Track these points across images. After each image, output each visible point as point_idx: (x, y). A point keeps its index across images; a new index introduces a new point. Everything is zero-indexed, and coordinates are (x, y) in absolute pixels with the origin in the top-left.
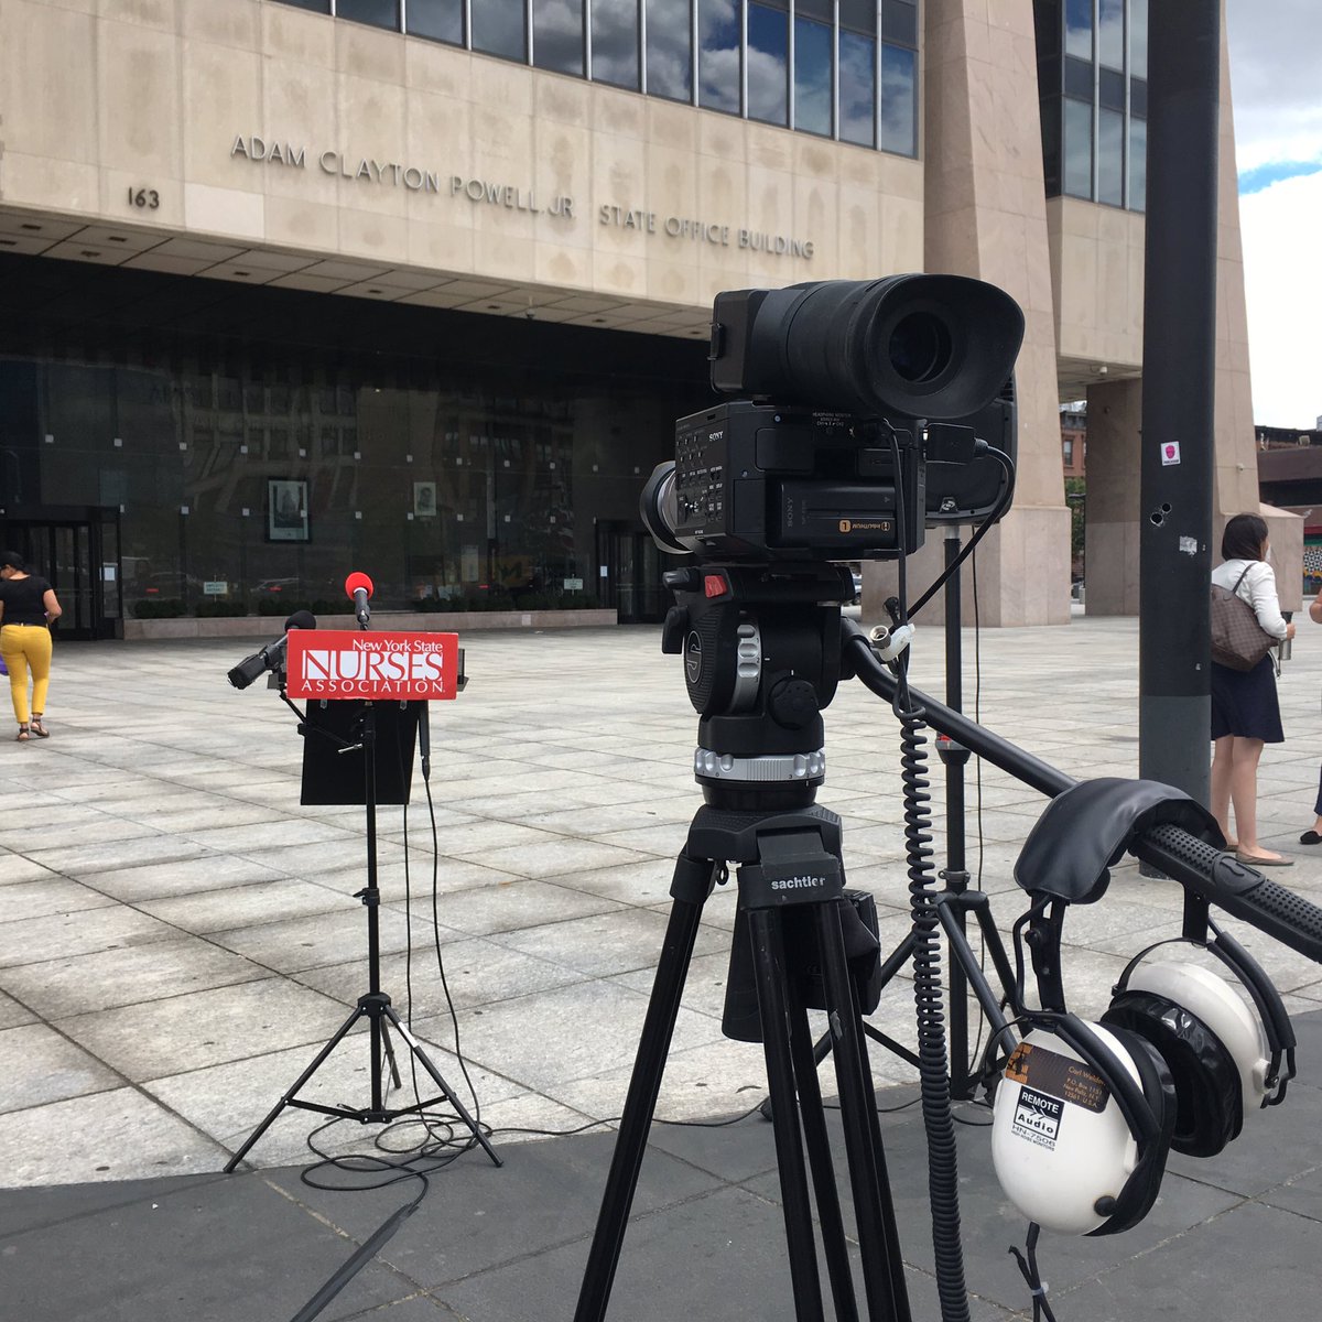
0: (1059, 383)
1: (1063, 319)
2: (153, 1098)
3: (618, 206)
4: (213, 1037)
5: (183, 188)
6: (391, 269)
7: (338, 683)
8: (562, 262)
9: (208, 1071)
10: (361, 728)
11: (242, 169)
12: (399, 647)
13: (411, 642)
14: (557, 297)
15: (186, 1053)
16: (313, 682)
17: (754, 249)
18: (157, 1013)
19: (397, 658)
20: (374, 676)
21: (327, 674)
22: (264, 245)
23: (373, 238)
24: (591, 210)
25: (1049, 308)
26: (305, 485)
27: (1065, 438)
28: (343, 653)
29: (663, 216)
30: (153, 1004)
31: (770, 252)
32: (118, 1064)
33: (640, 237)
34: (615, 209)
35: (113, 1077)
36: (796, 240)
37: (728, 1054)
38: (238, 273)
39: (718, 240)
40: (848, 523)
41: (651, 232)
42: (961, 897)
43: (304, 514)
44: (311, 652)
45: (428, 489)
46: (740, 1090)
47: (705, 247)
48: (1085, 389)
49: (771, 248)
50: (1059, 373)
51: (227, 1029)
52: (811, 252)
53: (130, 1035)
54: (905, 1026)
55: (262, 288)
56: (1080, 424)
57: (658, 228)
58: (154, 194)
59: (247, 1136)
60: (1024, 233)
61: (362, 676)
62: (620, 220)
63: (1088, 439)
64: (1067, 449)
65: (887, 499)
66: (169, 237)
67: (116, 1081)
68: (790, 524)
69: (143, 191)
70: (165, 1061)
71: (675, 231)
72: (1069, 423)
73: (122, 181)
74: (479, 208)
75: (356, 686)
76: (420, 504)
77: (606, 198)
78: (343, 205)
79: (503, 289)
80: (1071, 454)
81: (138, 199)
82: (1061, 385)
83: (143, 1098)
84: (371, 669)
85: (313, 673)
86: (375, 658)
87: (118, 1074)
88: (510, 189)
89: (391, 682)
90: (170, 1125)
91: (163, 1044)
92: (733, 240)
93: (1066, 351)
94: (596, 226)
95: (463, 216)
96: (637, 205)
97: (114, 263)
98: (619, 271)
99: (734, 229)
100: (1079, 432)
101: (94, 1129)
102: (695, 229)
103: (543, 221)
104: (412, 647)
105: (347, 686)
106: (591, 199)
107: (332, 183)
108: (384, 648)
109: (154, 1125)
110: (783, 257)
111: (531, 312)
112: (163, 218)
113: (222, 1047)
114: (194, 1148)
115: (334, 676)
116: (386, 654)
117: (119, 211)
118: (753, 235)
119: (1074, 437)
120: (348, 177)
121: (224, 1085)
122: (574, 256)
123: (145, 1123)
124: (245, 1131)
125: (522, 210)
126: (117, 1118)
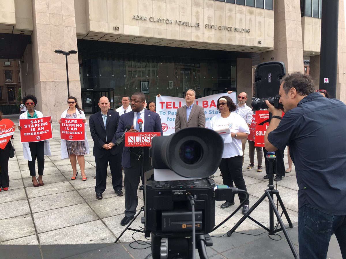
0: (303, 56)
1: (305, 43)
2: (104, 223)
3: (209, 24)
4: (117, 208)
5: (124, 26)
6: (163, 40)
7: (135, 143)
8: (197, 36)
9: (115, 216)
10: (141, 152)
11: (134, 22)
12: (148, 135)
13: (150, 134)
14: (196, 44)
15: (112, 212)
16: (130, 143)
17: (237, 31)
18: (108, 201)
19: (148, 138)
20: (143, 142)
21: (133, 141)
22: (139, 36)
23: (160, 34)
24: (203, 25)
25: (301, 40)
26: (148, 82)
27: (305, 67)
28: (136, 137)
29: (218, 26)
30: (107, 199)
31: (240, 32)
32: (99, 214)
33: (213, 30)
34: (208, 25)
35: (97, 217)
36: (246, 29)
37: (221, 218)
38: (135, 42)
39: (230, 30)
40: (185, 225)
41: (215, 29)
42: (272, 190)
43: (148, 88)
44: (130, 137)
45: (171, 82)
46: (223, 228)
47: (227, 32)
48: (309, 57)
49: (241, 31)
50: (303, 54)
51: (120, 206)
52: (249, 31)
53: (102, 207)
54: (261, 212)
55: (139, 44)
56: (308, 64)
57: (217, 28)
58: (118, 27)
59: (120, 234)
60: (296, 25)
61: (140, 142)
62: (209, 27)
63: (310, 67)
64: (305, 69)
65: (199, 217)
66: (121, 36)
67: (97, 218)
68: (165, 226)
69: (116, 27)
70: (107, 213)
71: (221, 28)
72: (306, 64)
73: (112, 25)
74: (181, 26)
75: (139, 144)
76: (170, 85)
77: (206, 23)
78: (154, 27)
79: (185, 43)
80: (306, 70)
81: (116, 29)
82: (304, 56)
83: (102, 223)
84: (142, 140)
85: (131, 141)
86: (143, 138)
87: (98, 216)
88: (187, 22)
89: (147, 143)
90: (106, 230)
91: (108, 209)
92: (233, 30)
93: (305, 49)
94: (204, 28)
95: (177, 28)
96: (213, 24)
97: (111, 41)
98: (209, 38)
99: (233, 27)
100: (308, 66)
101: (91, 230)
102: (225, 28)
103: (194, 28)
104: (151, 135)
105: (137, 144)
106: (203, 23)
107: (152, 23)
108: (145, 136)
109: (103, 230)
110: (243, 33)
111: (191, 47)
112: (120, 32)
113: (119, 210)
114: (110, 236)
115: (135, 142)
116: (145, 137)
117: (112, 31)
118: (237, 29)
119: (307, 67)
120: (155, 22)
121: (118, 220)
122: (200, 35)
123: (101, 229)
124: (120, 232)
125: (189, 26)
126: (96, 227)
